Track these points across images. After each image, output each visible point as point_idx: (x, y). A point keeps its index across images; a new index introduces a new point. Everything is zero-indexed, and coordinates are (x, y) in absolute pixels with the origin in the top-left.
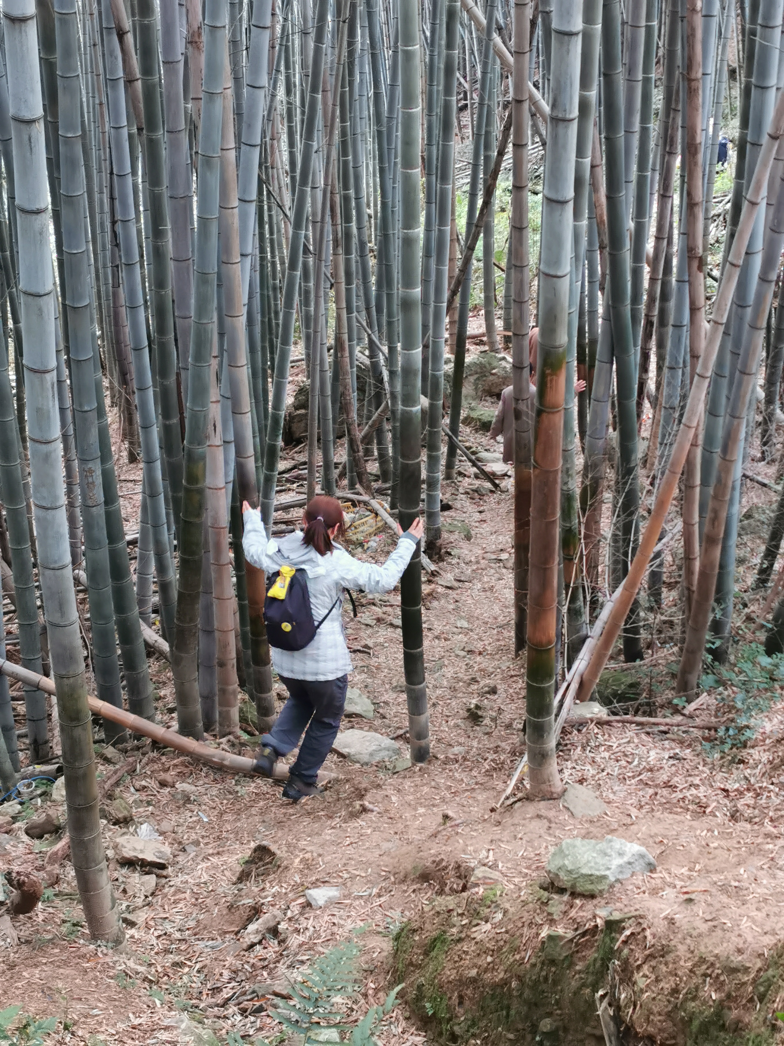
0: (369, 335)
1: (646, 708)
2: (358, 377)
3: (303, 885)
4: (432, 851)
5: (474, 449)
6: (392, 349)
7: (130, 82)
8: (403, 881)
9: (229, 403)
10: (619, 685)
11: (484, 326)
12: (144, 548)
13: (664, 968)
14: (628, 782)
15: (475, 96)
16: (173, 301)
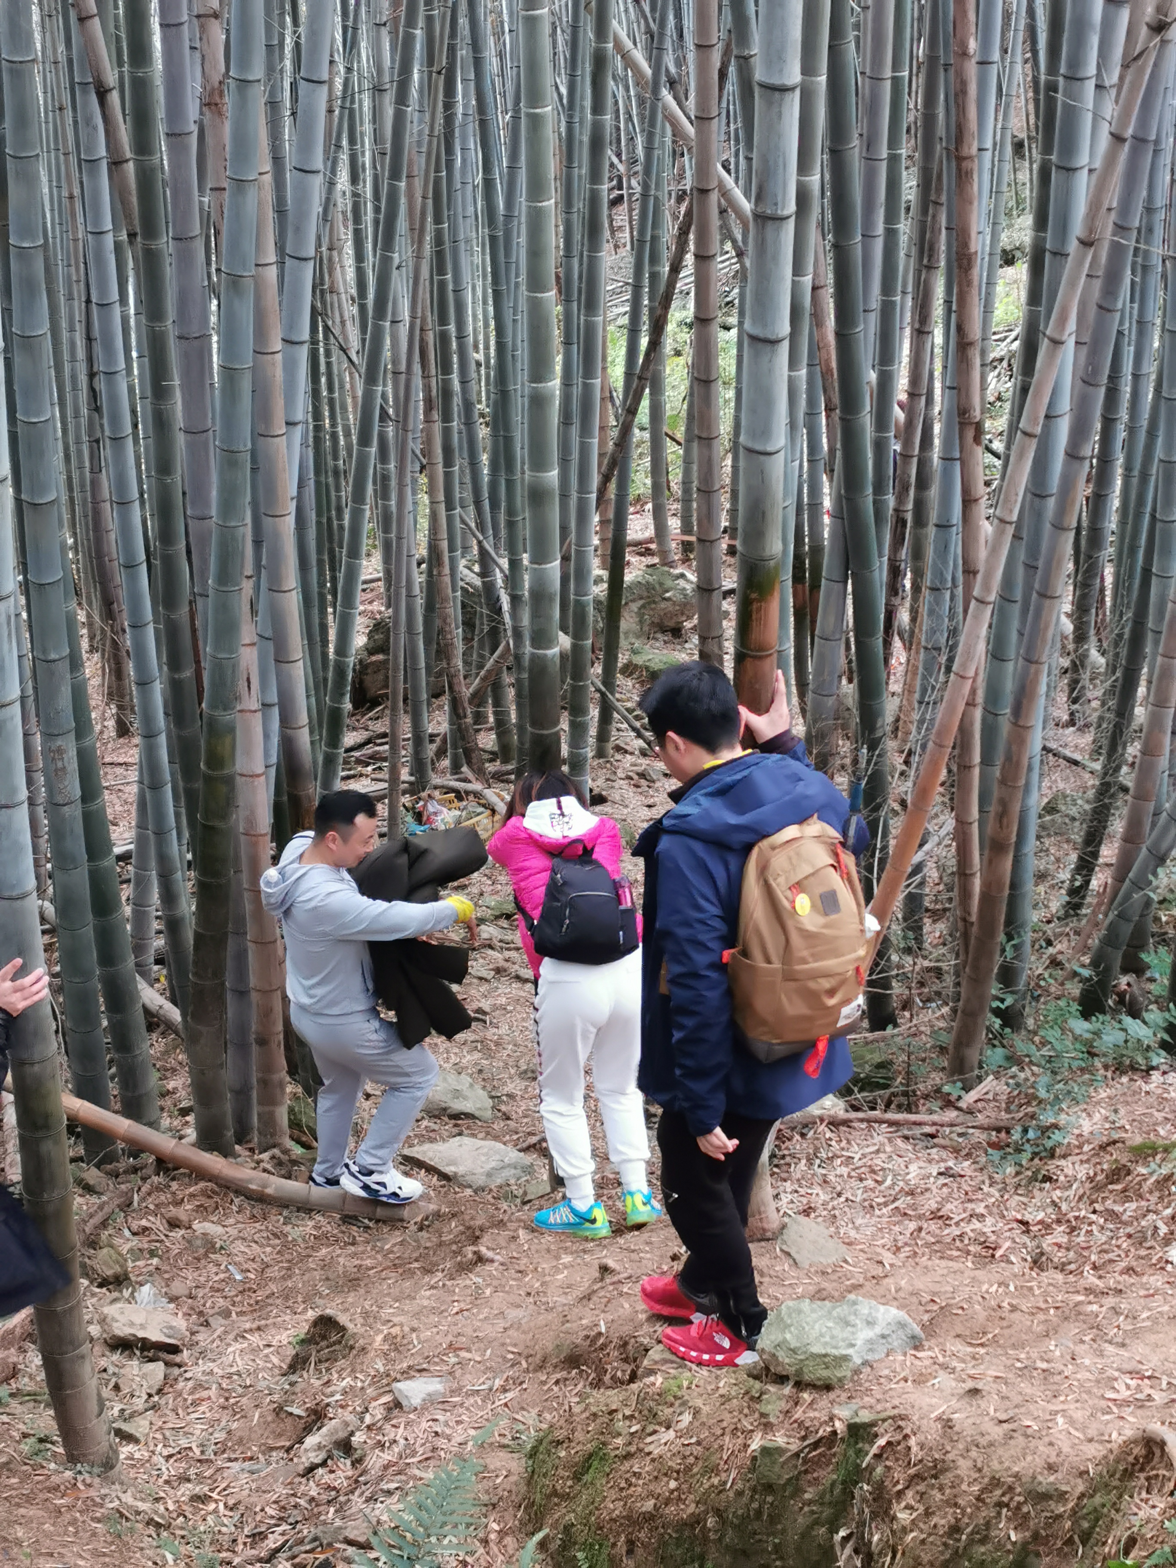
0: (480, 543)
1: (903, 1100)
2: (464, 606)
3: (388, 1375)
4: (584, 1322)
6: (514, 564)
7: (116, 163)
8: (541, 1367)
9: (270, 645)
11: (652, 527)
12: (142, 867)
13: (939, 1497)
14: (877, 1212)
15: (634, 183)
16: (184, 493)
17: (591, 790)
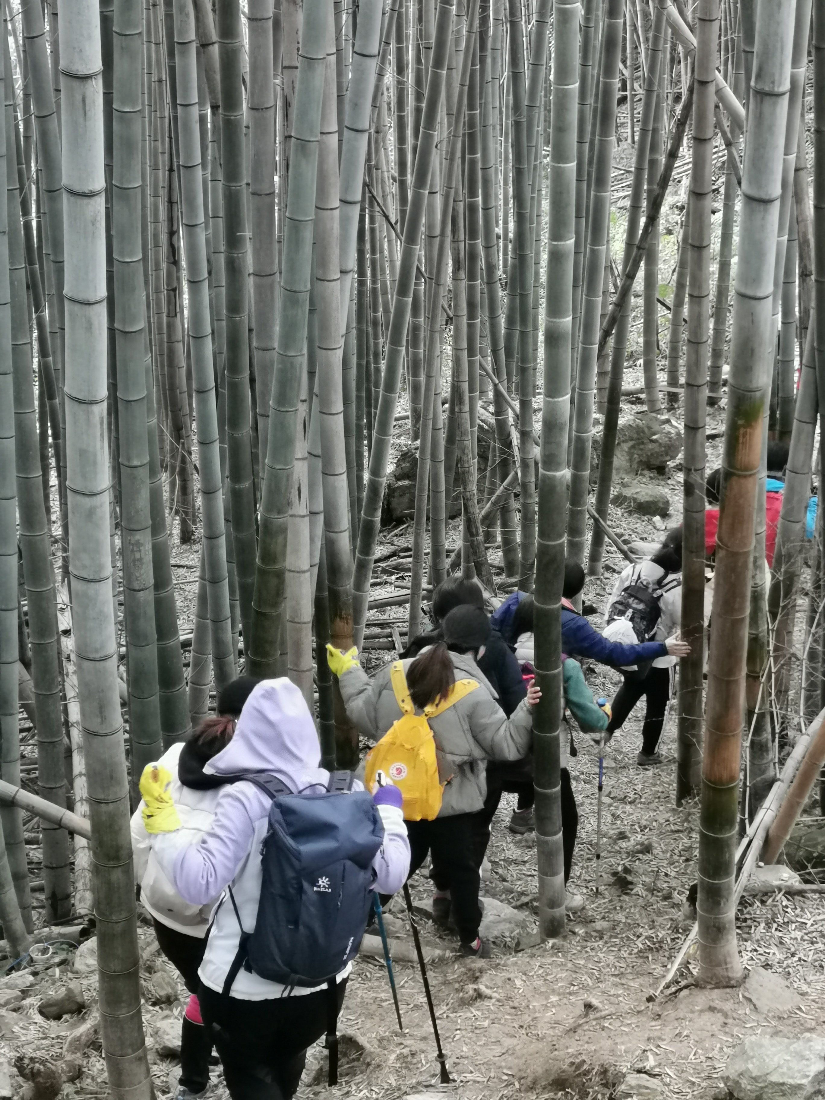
0: (495, 385)
2: (479, 441)
3: (399, 1089)
4: (570, 1050)
5: (626, 537)
6: (525, 406)
7: (204, 46)
8: (531, 1088)
9: (319, 463)
10: (815, 846)
11: (643, 380)
12: (200, 651)
15: (636, 86)
16: (250, 330)
17: (584, 602)
